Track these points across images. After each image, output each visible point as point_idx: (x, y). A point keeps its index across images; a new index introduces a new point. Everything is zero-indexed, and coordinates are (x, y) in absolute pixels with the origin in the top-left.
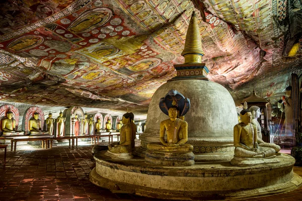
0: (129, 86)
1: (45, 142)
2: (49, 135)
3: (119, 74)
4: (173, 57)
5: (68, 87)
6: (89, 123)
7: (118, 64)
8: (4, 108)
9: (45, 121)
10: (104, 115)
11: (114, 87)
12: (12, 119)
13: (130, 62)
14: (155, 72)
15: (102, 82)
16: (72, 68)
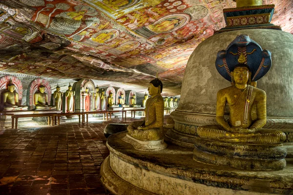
0: (147, 54)
1: (51, 119)
2: (57, 110)
3: (137, 35)
4: (206, 13)
5: (74, 53)
6: (100, 98)
7: (136, 22)
8: (4, 80)
9: (53, 95)
10: (116, 89)
11: (129, 54)
12: (15, 92)
13: (151, 19)
14: (180, 34)
15: (115, 47)
16: (78, 26)
